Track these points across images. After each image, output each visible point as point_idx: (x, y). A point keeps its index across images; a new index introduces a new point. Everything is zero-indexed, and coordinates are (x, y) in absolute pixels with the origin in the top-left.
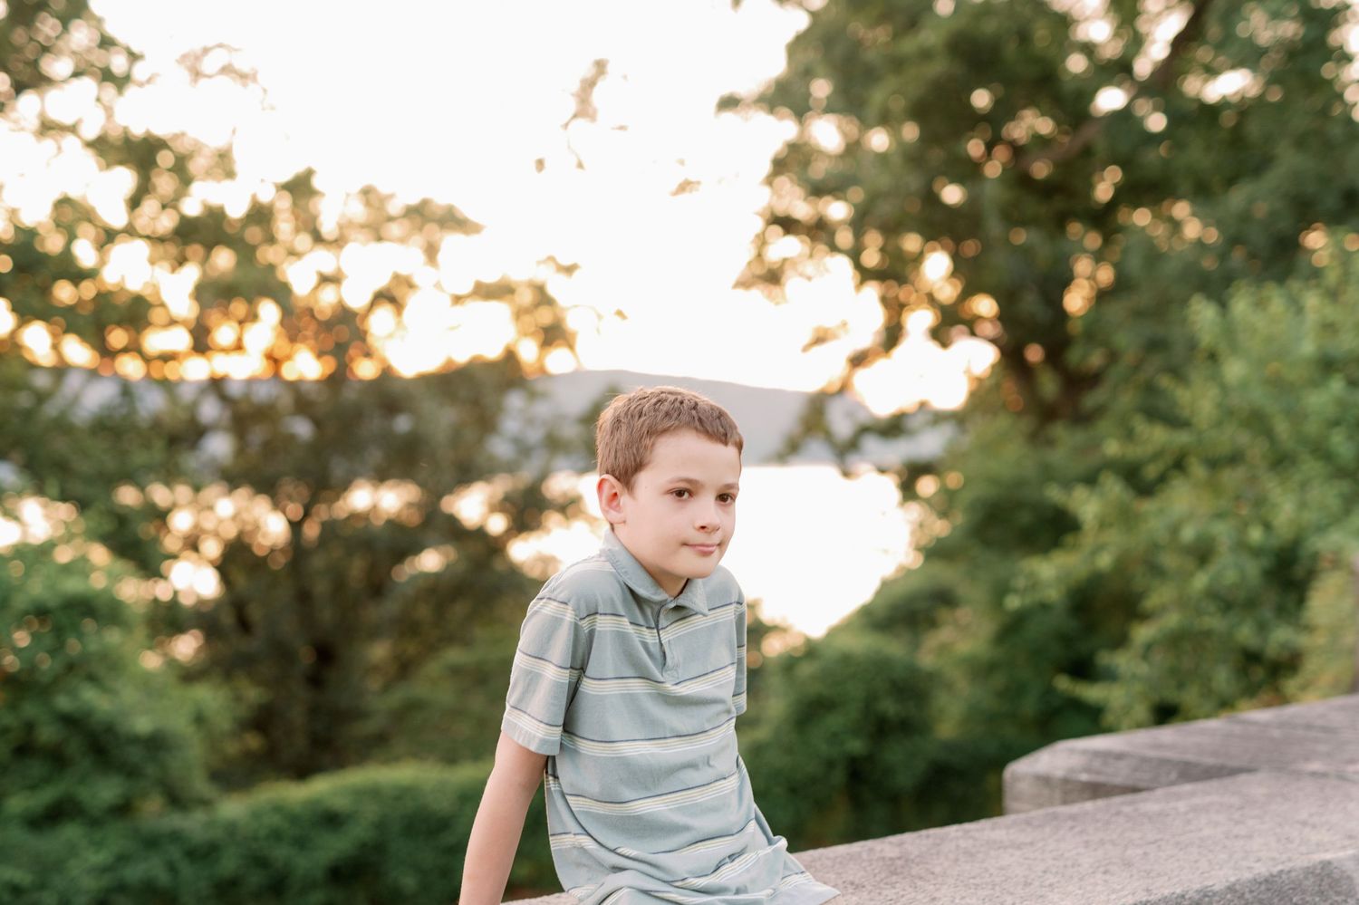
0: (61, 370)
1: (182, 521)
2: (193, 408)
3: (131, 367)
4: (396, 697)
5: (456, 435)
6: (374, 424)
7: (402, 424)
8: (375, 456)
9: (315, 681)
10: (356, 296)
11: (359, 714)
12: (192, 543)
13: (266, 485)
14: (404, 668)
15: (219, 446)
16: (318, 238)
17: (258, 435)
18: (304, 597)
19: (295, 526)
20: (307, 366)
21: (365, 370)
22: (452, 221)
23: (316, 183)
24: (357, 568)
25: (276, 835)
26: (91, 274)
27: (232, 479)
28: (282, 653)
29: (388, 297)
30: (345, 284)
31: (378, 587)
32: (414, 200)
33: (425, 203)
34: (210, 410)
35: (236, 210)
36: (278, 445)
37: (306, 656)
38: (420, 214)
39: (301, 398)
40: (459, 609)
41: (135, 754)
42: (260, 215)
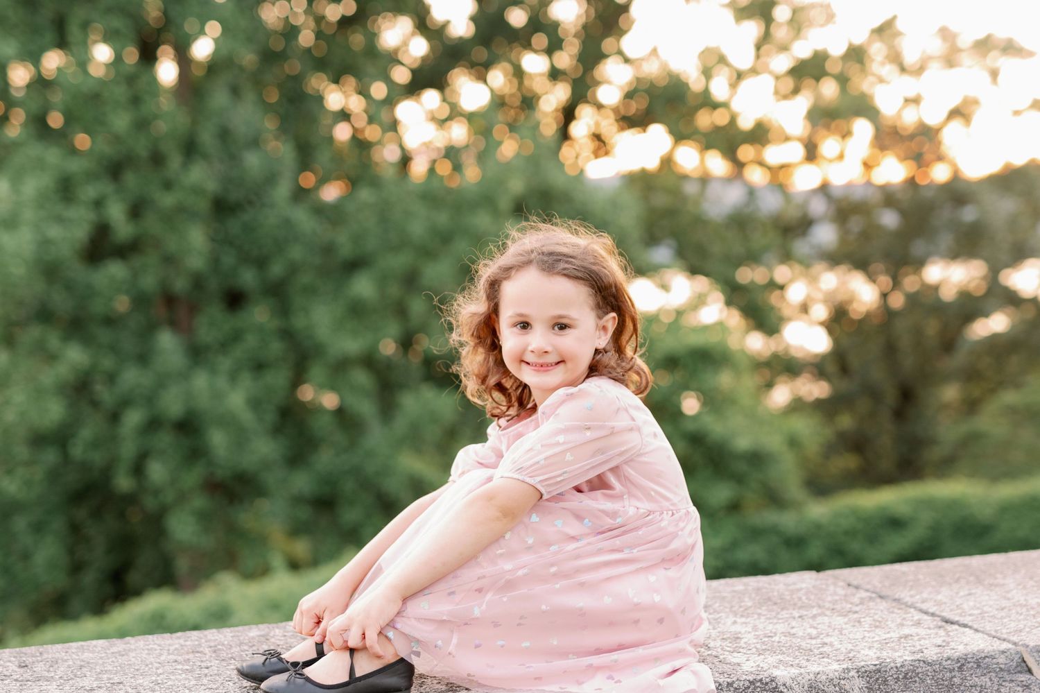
0: (705, 180)
1: (796, 292)
2: (804, 206)
3: (756, 176)
4: (964, 428)
5: (1013, 222)
6: (945, 214)
7: (969, 214)
8: (946, 240)
9: (900, 414)
10: (932, 115)
11: (931, 441)
12: (805, 308)
13: (861, 264)
14: (971, 406)
15: (825, 235)
16: (903, 69)
17: (856, 224)
18: (891, 350)
19: (884, 296)
20: (892, 171)
21: (940, 174)
22: (1010, 48)
23: (900, 25)
24: (932, 328)
25: (851, 533)
26: (725, 105)
27: (834, 259)
28: (873, 393)
29: (959, 113)
30: (923, 104)
31: (949, 343)
32: (981, 35)
33: (989, 37)
34: (818, 207)
35: (837, 50)
36: (871, 232)
37: (891, 397)
38: (984, 46)
39: (889, 197)
40: (1014, 362)
41: (742, 467)
42: (856, 55)
